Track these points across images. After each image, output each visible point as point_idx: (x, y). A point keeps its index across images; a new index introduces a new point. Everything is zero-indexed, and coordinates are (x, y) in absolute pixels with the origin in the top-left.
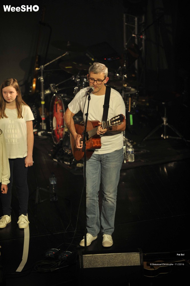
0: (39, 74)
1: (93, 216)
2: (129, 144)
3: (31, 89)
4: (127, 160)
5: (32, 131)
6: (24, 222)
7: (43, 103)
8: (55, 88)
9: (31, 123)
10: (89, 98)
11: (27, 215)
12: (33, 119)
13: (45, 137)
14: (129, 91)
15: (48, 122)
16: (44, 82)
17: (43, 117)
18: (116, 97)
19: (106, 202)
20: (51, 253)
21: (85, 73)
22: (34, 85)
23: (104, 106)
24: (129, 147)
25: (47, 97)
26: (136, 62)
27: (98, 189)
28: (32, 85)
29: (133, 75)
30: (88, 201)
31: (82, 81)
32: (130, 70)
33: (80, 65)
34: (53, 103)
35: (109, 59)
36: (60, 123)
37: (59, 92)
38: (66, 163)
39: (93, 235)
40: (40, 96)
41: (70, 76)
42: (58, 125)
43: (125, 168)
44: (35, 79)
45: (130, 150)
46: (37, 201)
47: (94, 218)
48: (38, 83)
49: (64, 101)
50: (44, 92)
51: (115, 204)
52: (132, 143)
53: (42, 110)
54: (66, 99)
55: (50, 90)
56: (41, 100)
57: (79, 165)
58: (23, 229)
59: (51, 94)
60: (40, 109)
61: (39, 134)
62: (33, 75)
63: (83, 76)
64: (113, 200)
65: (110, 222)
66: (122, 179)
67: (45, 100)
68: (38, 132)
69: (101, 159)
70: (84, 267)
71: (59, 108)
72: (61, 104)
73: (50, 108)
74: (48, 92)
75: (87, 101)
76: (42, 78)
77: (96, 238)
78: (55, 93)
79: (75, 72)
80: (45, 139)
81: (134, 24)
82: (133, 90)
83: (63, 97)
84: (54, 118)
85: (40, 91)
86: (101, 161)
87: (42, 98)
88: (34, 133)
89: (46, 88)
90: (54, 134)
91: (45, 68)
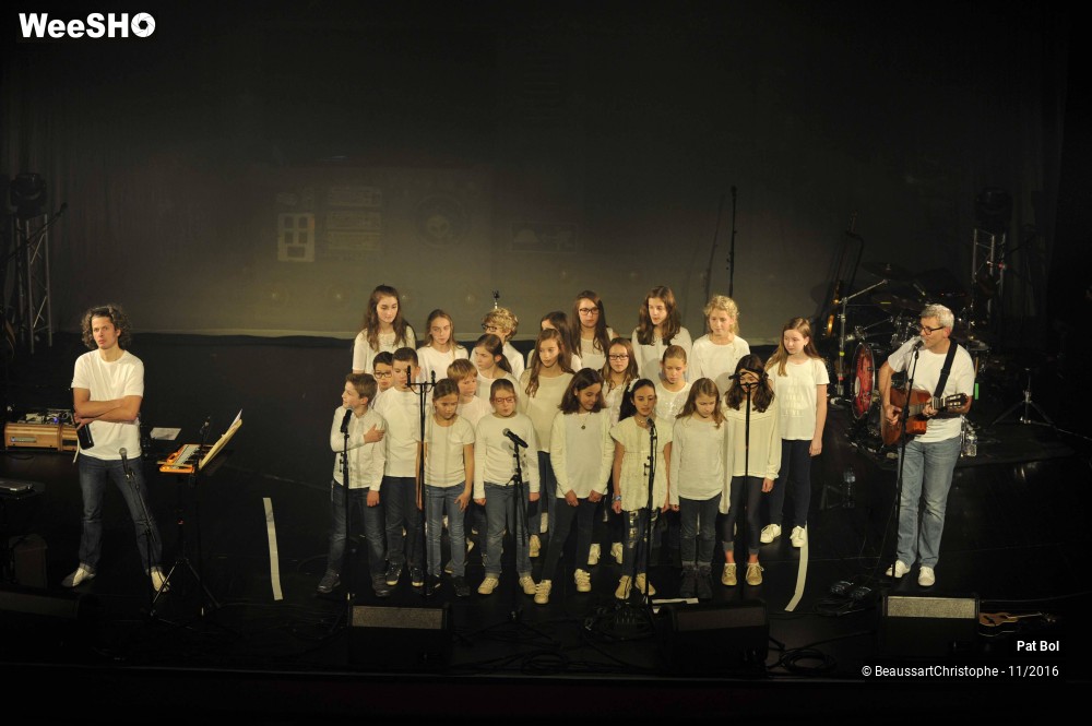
0: (839, 309)
1: (909, 536)
2: (970, 429)
3: (825, 332)
4: (964, 453)
5: (825, 395)
6: (800, 537)
7: (842, 354)
8: (863, 332)
9: (825, 388)
10: (917, 356)
11: (806, 528)
12: (828, 382)
13: (841, 407)
14: (977, 346)
15: (848, 383)
16: (846, 323)
17: (840, 376)
18: (963, 360)
19: (928, 516)
20: (839, 587)
22: (830, 326)
23: (942, 371)
24: (970, 433)
25: (848, 345)
26: (989, 302)
27: (919, 494)
28: (826, 325)
29: (984, 322)
30: (903, 512)
31: (904, 326)
32: (978, 314)
33: (905, 301)
34: (858, 356)
35: (949, 295)
36: (866, 387)
37: (868, 340)
38: (871, 450)
39: (906, 564)
40: (838, 343)
41: (888, 316)
42: (862, 391)
43: (961, 466)
44: (832, 317)
45: (971, 438)
46: (822, 506)
47: (910, 539)
48: (837, 323)
49: (876, 356)
50: (845, 337)
51: (943, 519)
52: (974, 427)
53: (839, 364)
54: (878, 351)
55: (854, 334)
56: (839, 350)
57: (891, 455)
58: (799, 549)
59: (855, 342)
60: (836, 363)
61: (833, 401)
62: (828, 309)
63: (907, 318)
64: (939, 515)
65: (932, 547)
66: (956, 483)
67: (845, 351)
69: (925, 450)
70: (889, 615)
71: (866, 364)
72: (869, 359)
73: (852, 364)
74: (851, 338)
76: (843, 317)
77: (908, 570)
78: (862, 340)
79: (895, 311)
80: (841, 410)
81: (990, 245)
82: (982, 344)
83: (874, 348)
84: (857, 379)
85: (839, 336)
86: (924, 453)
87: (841, 346)
89: (849, 331)
90: (855, 403)
91: (850, 302)
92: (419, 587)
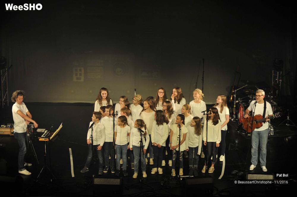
0: (234, 93)
1: (255, 157)
2: (272, 127)
3: (230, 100)
4: (270, 134)
6: (222, 158)
7: (235, 106)
8: (241, 100)
10: (255, 106)
11: (224, 155)
13: (235, 121)
14: (273, 103)
15: (237, 115)
16: (236, 97)
17: (234, 113)
19: (262, 152)
20: (234, 172)
21: (254, 94)
22: (231, 98)
24: (272, 128)
25: (237, 104)
26: (277, 91)
28: (230, 98)
29: (275, 97)
31: (252, 98)
32: (274, 94)
33: (252, 91)
34: (239, 107)
35: (265, 89)
36: (242, 115)
37: (242, 102)
38: (243, 133)
39: (254, 165)
40: (234, 103)
41: (248, 95)
42: (241, 116)
43: (269, 137)
44: (232, 96)
45: (272, 130)
46: (229, 149)
47: (256, 157)
48: (233, 97)
49: (244, 106)
50: (236, 101)
52: (273, 127)
53: (234, 109)
54: (245, 105)
55: (238, 100)
56: (234, 105)
57: (249, 135)
59: (239, 103)
60: (233, 109)
61: (232, 120)
62: (231, 93)
63: (253, 96)
64: (265, 151)
67: (236, 105)
68: (232, 119)
69: (259, 133)
71: (242, 109)
72: (242, 107)
73: (238, 109)
74: (237, 102)
75: (254, 107)
76: (235, 95)
77: (255, 167)
78: (240, 102)
79: (250, 94)
80: (235, 122)
81: (277, 75)
82: (275, 103)
83: (244, 104)
84: (239, 113)
85: (234, 101)
86: (259, 134)
87: (235, 104)
88: (230, 119)
89: (237, 100)
90: (239, 120)
91: (237, 91)
92: (114, 173)
